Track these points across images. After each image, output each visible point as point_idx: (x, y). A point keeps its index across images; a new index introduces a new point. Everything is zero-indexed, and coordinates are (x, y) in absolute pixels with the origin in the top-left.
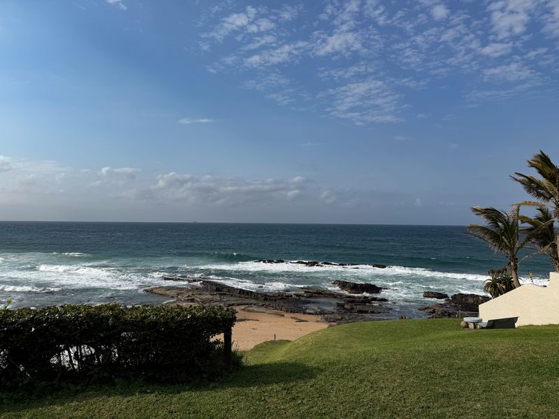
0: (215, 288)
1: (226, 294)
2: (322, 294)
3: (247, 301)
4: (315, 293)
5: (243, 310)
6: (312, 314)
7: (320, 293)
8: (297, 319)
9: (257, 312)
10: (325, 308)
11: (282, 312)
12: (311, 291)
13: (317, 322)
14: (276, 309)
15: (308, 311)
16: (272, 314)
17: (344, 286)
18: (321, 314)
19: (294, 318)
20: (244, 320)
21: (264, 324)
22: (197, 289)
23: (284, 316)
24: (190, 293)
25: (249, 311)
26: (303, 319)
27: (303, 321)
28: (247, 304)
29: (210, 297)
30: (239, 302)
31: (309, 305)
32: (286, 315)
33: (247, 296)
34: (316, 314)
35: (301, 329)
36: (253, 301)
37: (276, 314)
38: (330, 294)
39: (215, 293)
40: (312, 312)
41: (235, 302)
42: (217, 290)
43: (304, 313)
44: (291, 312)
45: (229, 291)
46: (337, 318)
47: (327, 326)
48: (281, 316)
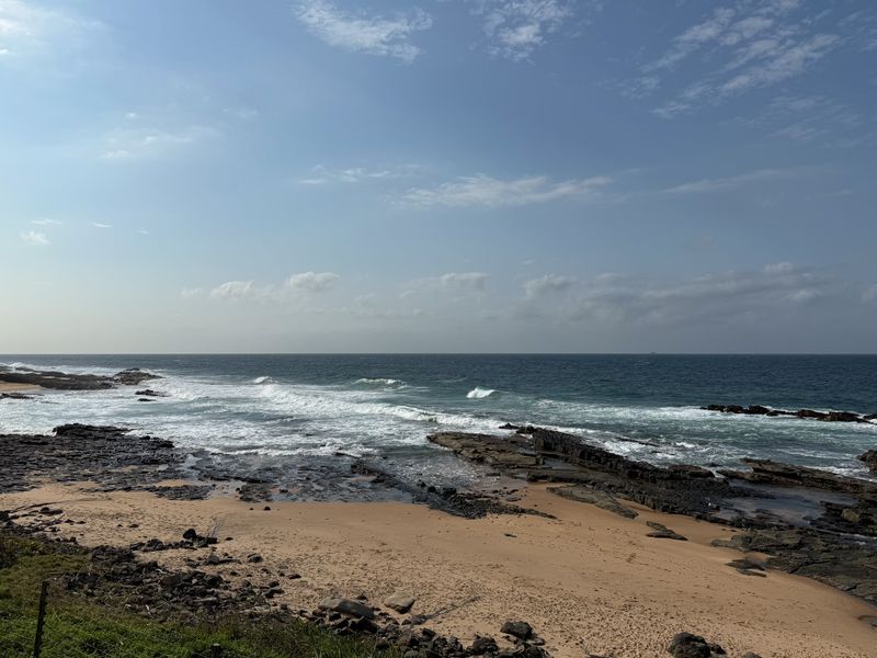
1: (557, 457)
2: (799, 478)
4: (778, 474)
6: (724, 522)
7: (794, 476)
8: (660, 528)
11: (640, 509)
12: (769, 468)
13: (716, 544)
14: (632, 498)
15: (717, 514)
16: (608, 507)
18: (748, 525)
19: (654, 526)
21: (553, 528)
23: (634, 516)
28: (575, 481)
29: (517, 458)
30: (563, 475)
32: (642, 515)
34: (735, 523)
38: (823, 481)
39: (537, 452)
40: (729, 517)
41: (555, 473)
43: (700, 517)
46: (786, 541)
47: (729, 561)
48: (627, 516)
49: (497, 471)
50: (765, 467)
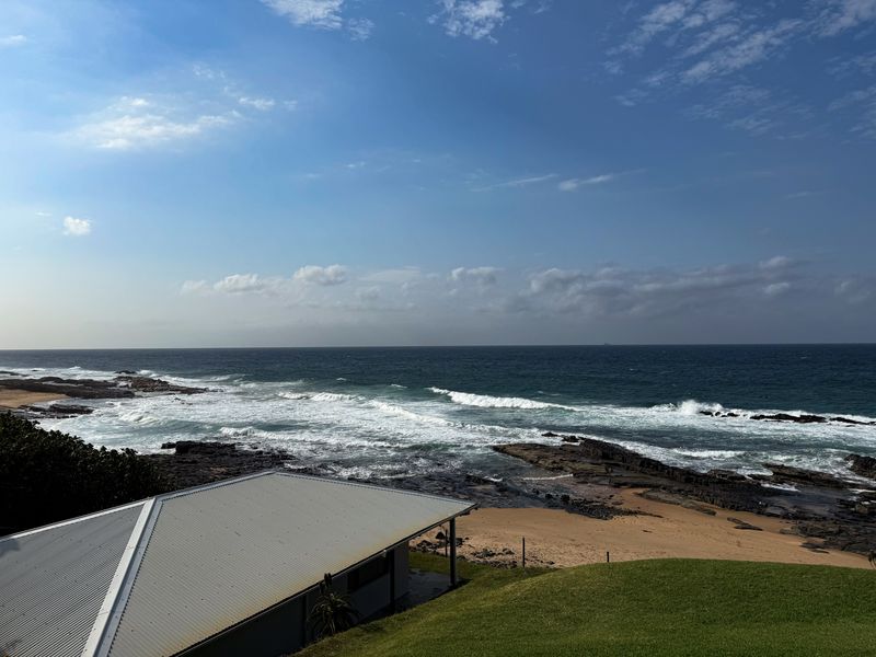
0: (600, 453)
1: (618, 465)
2: (810, 480)
3: (654, 481)
5: (640, 495)
6: (777, 516)
8: (739, 522)
9: (665, 502)
10: (810, 508)
11: (714, 508)
13: (782, 532)
14: (703, 499)
15: (769, 510)
16: (692, 508)
17: (866, 467)
18: (795, 517)
19: (734, 520)
20: (635, 513)
21: (669, 525)
22: (573, 452)
23: (714, 514)
24: (557, 459)
25: (649, 498)
26: (752, 524)
27: (750, 528)
28: (650, 486)
29: (589, 467)
30: (635, 481)
31: (776, 499)
32: (718, 513)
33: (655, 473)
34: (786, 516)
35: (739, 544)
36: (664, 482)
37: (700, 509)
39: (600, 461)
40: (778, 512)
41: (628, 480)
42: (605, 456)
43: (759, 513)
44: (732, 508)
45: (624, 461)
46: (830, 529)
47: (800, 544)
48: (709, 513)
49: (582, 479)
50: (784, 471)
